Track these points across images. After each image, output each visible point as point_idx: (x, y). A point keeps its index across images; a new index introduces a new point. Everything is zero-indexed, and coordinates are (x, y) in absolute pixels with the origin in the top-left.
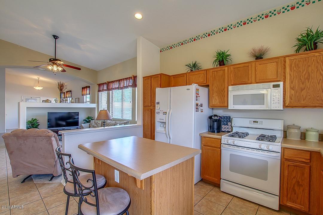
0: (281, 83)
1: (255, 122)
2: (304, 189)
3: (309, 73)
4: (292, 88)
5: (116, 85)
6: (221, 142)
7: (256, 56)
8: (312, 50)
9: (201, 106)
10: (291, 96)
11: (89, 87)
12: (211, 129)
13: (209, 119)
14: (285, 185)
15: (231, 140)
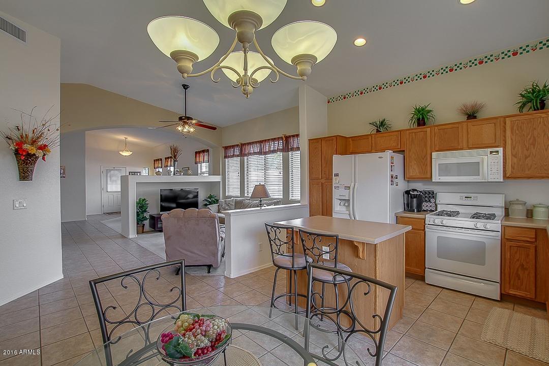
0: (501, 150)
1: (468, 197)
2: (529, 273)
3: (534, 137)
4: (514, 156)
5: (256, 148)
6: (425, 223)
7: (467, 114)
8: (538, 110)
9: (397, 178)
10: (513, 165)
11: (208, 151)
12: (408, 207)
13: (406, 195)
14: (506, 270)
15: (438, 220)
